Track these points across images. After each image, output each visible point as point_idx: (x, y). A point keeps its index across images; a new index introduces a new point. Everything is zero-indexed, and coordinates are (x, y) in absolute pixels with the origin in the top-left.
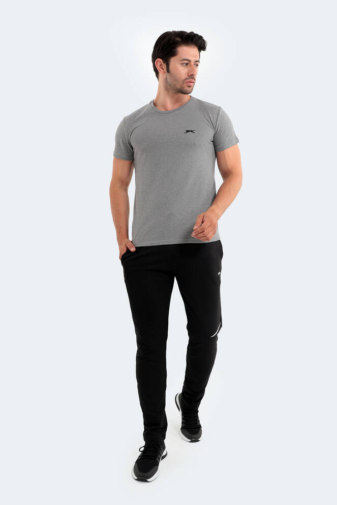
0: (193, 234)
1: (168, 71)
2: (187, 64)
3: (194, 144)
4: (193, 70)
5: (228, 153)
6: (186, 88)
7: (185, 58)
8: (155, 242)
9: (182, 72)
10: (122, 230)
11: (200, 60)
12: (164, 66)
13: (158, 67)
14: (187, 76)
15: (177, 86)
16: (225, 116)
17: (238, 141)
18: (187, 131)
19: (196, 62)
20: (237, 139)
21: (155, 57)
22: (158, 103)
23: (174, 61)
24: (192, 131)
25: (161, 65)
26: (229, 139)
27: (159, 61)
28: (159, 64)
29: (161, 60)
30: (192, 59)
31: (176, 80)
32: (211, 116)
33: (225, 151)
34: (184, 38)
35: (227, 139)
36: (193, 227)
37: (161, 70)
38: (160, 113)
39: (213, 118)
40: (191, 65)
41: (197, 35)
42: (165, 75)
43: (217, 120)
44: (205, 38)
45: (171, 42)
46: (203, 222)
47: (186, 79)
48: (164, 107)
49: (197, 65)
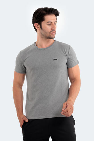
0: (62, 113)
1: (41, 28)
2: (50, 24)
3: (58, 66)
4: (54, 27)
5: (74, 69)
6: (52, 36)
7: (49, 21)
8: (40, 117)
9: (49, 28)
10: (20, 110)
11: (57, 21)
12: (39, 26)
13: (36, 27)
14: (51, 30)
15: (47, 35)
16: (72, 50)
17: (78, 63)
18: (54, 59)
19: (55, 22)
20: (78, 61)
21: (34, 22)
22: (38, 44)
23: (43, 24)
24: (57, 59)
25: (37, 26)
26: (74, 62)
27: (36, 24)
28: (36, 25)
29: (37, 23)
30: (53, 21)
31: (46, 32)
32: (66, 51)
33: (72, 68)
34: (47, 11)
35: (73, 62)
36: (62, 109)
37: (38, 28)
38: (39, 49)
39: (67, 51)
40: (52, 24)
41: (54, 9)
42: (40, 30)
43: (69, 53)
44: (58, 10)
45: (41, 14)
46: (66, 107)
47: (51, 32)
48: (41, 46)
49: (56, 24)
